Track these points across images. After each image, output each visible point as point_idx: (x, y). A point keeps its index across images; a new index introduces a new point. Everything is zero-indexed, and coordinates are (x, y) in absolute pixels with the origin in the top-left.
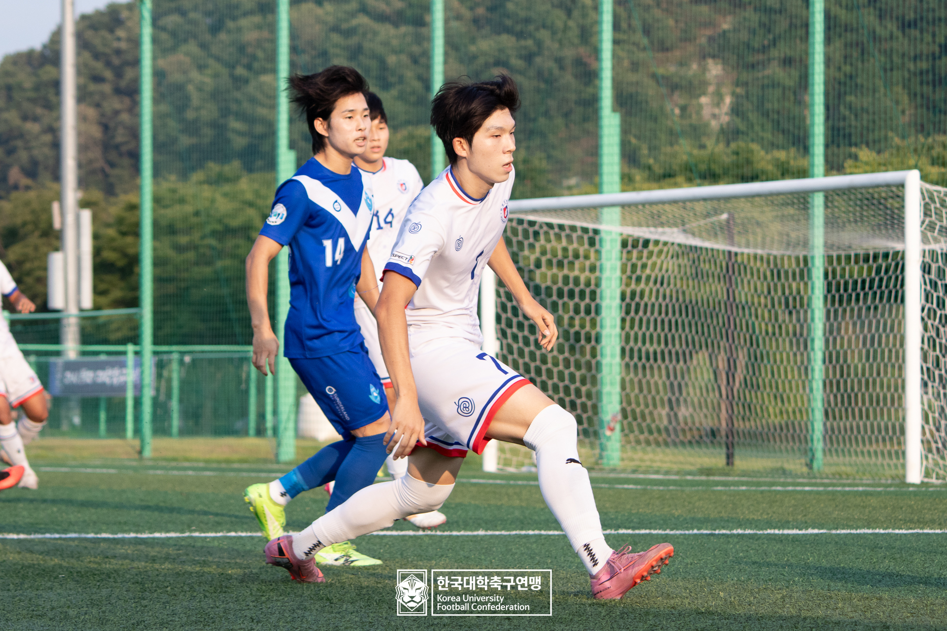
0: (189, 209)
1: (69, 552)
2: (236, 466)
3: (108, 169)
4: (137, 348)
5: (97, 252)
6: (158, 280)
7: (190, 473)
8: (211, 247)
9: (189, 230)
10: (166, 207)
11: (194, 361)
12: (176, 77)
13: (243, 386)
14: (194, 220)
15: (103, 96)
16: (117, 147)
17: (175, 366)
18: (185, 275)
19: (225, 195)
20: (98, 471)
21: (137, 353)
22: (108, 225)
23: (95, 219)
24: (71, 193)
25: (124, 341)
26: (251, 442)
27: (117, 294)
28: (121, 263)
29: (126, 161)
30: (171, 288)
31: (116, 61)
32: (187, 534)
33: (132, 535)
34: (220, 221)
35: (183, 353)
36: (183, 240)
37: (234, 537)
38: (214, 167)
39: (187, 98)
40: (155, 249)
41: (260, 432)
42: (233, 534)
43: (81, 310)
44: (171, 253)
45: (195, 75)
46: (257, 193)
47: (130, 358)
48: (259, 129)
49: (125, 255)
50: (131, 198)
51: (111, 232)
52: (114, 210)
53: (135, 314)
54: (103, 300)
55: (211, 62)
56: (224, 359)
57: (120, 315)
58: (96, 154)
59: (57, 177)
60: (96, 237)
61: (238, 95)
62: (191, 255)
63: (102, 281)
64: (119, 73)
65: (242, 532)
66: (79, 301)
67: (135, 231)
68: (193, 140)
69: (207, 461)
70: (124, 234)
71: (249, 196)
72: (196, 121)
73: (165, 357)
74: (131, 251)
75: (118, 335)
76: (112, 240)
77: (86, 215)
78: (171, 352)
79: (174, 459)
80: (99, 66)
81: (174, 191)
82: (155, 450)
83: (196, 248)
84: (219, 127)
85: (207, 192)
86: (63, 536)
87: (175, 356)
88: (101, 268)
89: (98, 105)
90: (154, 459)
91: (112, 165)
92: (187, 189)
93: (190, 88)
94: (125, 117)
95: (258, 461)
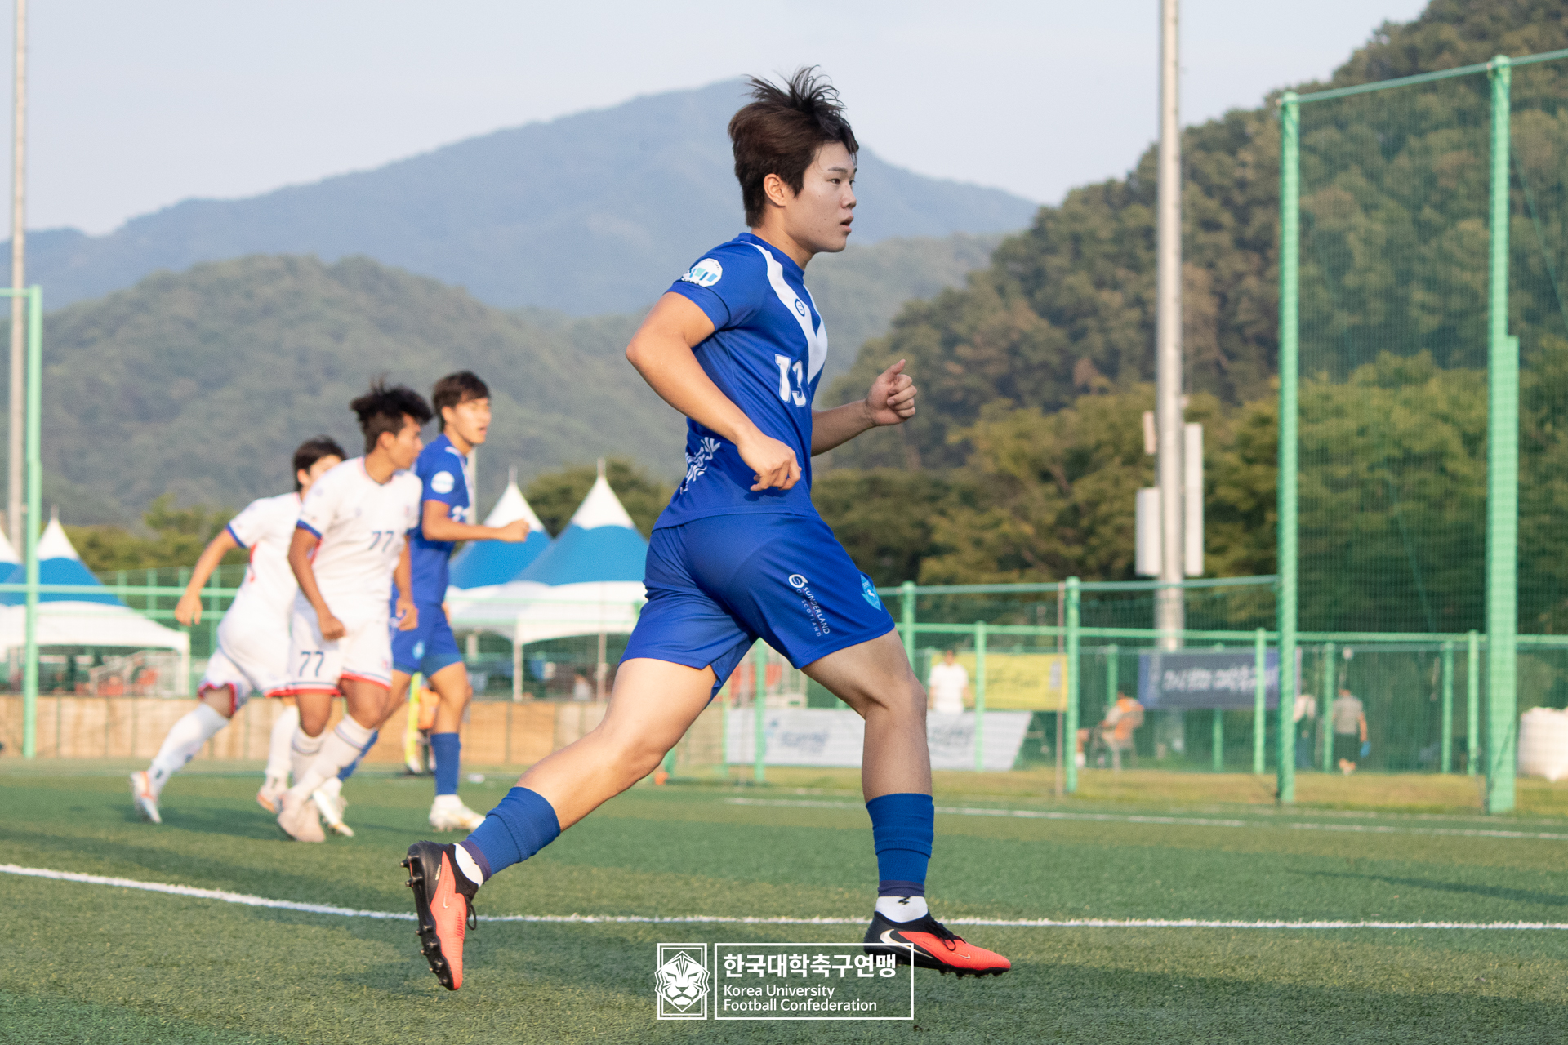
0: (1350, 424)
1: (1185, 949)
2: (1425, 817)
3: (1224, 362)
4: (1273, 636)
5: (1209, 488)
6: (1304, 533)
7: (1358, 828)
8: (1385, 484)
9: (1351, 455)
10: (1316, 421)
11: (1357, 657)
12: (1331, 223)
13: (1433, 697)
14: (1360, 441)
15: (1219, 251)
16: (1239, 329)
17: (1329, 664)
18: (1346, 525)
19: (1407, 403)
20: (1216, 822)
21: (1271, 643)
22: (1226, 448)
23: (1207, 439)
24: (1172, 401)
25: (1251, 625)
26: (1445, 779)
27: (1238, 552)
28: (1246, 506)
29: (1253, 351)
30: (1321, 545)
31: (1239, 198)
32: (1361, 924)
33: (1279, 924)
34: (1398, 444)
35: (1339, 644)
36: (1341, 472)
37: (1435, 929)
38: (1390, 360)
39: (1348, 255)
40: (1300, 485)
41: (1458, 766)
42: (1432, 925)
43: (1186, 577)
44: (1323, 492)
45: (1359, 218)
46: (1454, 402)
47: (1260, 650)
48: (1456, 303)
49: (1253, 494)
50: (1263, 407)
51: (1232, 458)
52: (1236, 426)
53: (1272, 584)
54: (1219, 562)
55: (1384, 200)
56: (1405, 654)
57: (1249, 586)
58: (1208, 338)
59: (1150, 374)
60: (1208, 465)
61: (1424, 250)
62: (1353, 495)
63: (1217, 532)
64: (1242, 216)
65: (1446, 922)
66: (1182, 565)
67: (1271, 456)
68: (1356, 319)
69: (1379, 810)
70: (1250, 461)
71: (1443, 406)
72: (1360, 290)
73: (1315, 650)
74: (1263, 487)
75: (1243, 615)
76: (1233, 470)
77: (1195, 432)
78: (1323, 643)
79: (1329, 807)
80: (1212, 205)
81: (1327, 398)
82: (1299, 791)
83: (1362, 484)
84: (1395, 300)
85: (1377, 398)
86: (1174, 923)
87: (1330, 648)
88: (1216, 512)
89: (1210, 265)
90: (1298, 805)
91: (1232, 356)
92: (1346, 394)
93: (1352, 239)
94: (1251, 283)
95: (1458, 810)
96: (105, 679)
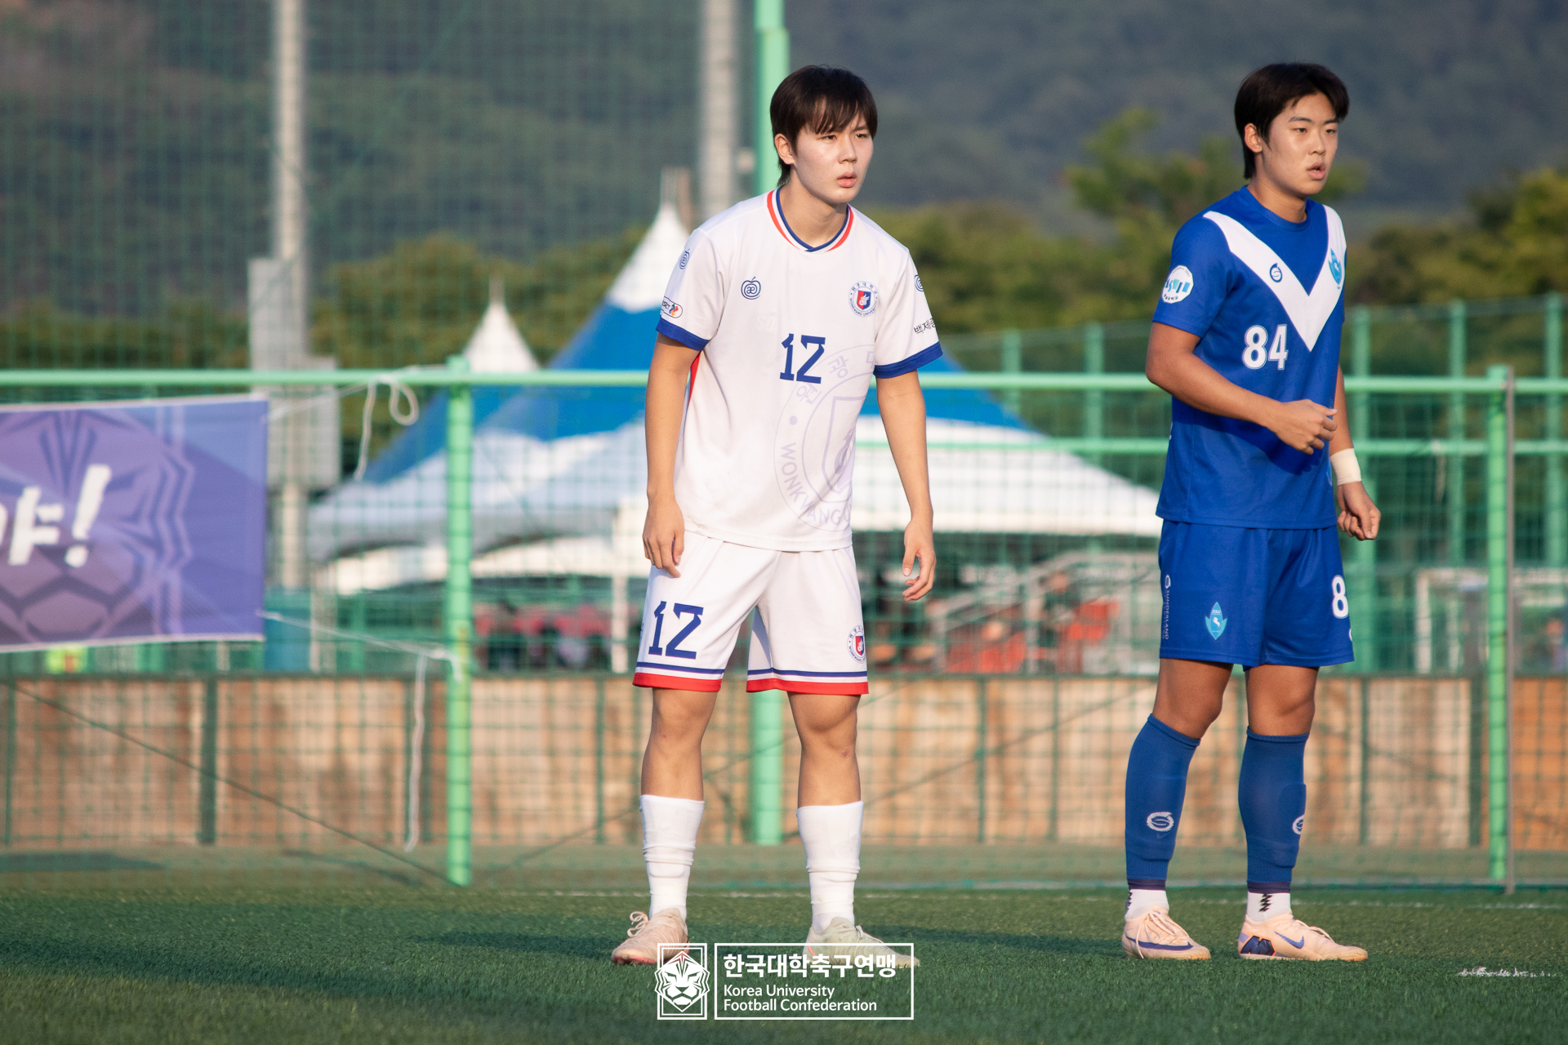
96: (968, 627)
